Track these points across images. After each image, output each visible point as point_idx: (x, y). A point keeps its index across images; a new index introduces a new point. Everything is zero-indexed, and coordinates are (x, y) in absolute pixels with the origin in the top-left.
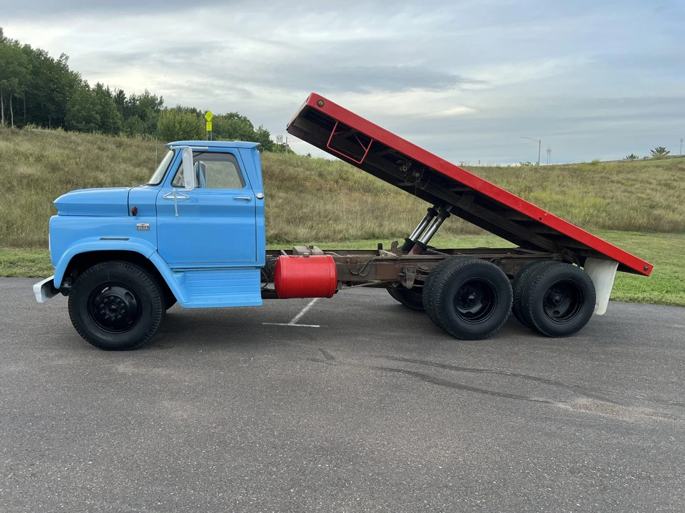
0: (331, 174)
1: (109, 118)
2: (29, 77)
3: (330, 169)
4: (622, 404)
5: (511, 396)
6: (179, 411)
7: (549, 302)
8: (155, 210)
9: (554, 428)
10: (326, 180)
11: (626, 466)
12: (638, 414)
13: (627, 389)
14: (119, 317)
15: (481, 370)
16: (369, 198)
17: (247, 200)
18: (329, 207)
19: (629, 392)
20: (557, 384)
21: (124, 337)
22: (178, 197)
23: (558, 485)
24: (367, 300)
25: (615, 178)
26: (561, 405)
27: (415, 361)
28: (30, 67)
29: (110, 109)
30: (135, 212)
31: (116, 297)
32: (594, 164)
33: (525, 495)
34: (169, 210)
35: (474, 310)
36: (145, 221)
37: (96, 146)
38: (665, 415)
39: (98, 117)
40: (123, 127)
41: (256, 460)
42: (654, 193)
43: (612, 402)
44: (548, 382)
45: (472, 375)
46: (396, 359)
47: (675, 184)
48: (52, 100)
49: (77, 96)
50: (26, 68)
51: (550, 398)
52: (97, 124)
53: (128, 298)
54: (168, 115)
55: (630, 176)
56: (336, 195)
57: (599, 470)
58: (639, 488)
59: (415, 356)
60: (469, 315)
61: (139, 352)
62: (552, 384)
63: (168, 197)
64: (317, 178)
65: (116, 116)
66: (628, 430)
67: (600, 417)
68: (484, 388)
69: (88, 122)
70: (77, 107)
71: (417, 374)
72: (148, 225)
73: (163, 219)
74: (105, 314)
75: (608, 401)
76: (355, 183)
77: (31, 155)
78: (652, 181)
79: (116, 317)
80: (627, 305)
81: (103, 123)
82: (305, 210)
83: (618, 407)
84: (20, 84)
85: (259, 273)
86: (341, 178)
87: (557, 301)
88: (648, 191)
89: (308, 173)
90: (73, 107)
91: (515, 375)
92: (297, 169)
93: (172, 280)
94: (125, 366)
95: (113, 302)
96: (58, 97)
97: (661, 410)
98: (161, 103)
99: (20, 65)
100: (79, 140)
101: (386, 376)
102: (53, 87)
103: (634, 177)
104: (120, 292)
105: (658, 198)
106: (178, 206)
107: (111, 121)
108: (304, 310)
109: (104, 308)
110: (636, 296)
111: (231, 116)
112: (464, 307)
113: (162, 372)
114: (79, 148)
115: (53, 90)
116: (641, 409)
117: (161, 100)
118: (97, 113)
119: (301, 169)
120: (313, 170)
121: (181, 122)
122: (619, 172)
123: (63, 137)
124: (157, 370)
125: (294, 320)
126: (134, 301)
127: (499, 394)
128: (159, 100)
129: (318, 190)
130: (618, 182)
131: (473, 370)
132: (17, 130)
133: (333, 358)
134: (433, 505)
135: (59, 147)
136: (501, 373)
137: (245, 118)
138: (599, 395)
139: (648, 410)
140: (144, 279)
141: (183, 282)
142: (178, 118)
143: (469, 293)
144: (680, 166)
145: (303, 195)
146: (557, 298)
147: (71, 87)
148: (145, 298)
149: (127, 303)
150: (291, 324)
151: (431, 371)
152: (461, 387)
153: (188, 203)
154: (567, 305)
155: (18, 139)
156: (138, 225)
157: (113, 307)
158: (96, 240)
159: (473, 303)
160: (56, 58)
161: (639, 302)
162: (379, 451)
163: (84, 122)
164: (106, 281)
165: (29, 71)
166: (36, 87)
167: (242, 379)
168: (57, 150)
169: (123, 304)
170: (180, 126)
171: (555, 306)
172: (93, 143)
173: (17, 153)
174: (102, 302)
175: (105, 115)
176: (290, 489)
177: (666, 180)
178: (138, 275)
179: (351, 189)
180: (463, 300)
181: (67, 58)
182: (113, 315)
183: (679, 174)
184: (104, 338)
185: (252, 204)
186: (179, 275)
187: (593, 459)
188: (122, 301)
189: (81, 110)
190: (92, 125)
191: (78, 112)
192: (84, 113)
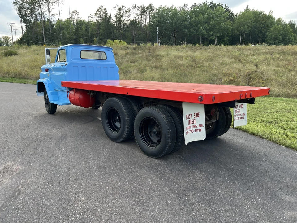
1: (287, 36)
2: (253, 24)
17: (63, 66)
28: (254, 19)
29: (288, 32)
36: (49, 73)
39: (281, 37)
48: (261, 32)
49: (272, 29)
52: (280, 40)
69: (275, 40)
81: (283, 39)
84: (248, 27)
90: (270, 34)
96: (264, 30)
99: (250, 19)
102: (262, 26)
107: (288, 38)
115: (262, 28)
118: (280, 35)
160: (267, 14)
163: (273, 40)
165: (253, 21)
166: (256, 28)
175: (285, 35)
181: (272, 12)
189: (273, 34)
190: (277, 41)
191: (271, 36)
192: (274, 36)
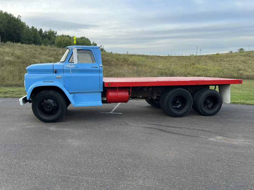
0: (121, 59)
2: (7, 24)
3: (120, 57)
4: (233, 138)
5: (193, 136)
6: (75, 143)
7: (206, 103)
8: (63, 71)
9: (210, 147)
10: (119, 61)
11: (236, 159)
12: (240, 141)
13: (234, 133)
14: (50, 110)
15: (182, 128)
16: (135, 68)
17: (96, 67)
18: (121, 71)
19: (235, 134)
20: (209, 132)
21: (52, 118)
22: (71, 66)
23: (213, 166)
24: (137, 104)
25: (225, 60)
26: (211, 139)
27: (157, 125)
28: (7, 20)
29: (37, 36)
30: (56, 72)
31: (49, 103)
32: (217, 54)
33: (202, 169)
34: (68, 71)
35: (178, 107)
36: (59, 75)
37: (33, 49)
38: (249, 142)
39: (33, 39)
40: (42, 42)
41: (105, 159)
42: (240, 65)
43: (230, 138)
44: (206, 131)
45: (178, 129)
46: (151, 124)
47: (247, 61)
48: (15, 32)
49: (25, 31)
50: (5, 21)
51: (207, 137)
52: (32, 42)
53: (54, 103)
54: (59, 38)
55: (231, 59)
56: (123, 67)
57: (227, 160)
58: (242, 166)
59: (157, 123)
60: (176, 108)
61: (57, 123)
62: (208, 132)
63: (68, 66)
64: (116, 61)
65: (40, 38)
66: (236, 147)
67: (226, 142)
68: (184, 134)
69: (29, 41)
70: (25, 35)
71: (159, 129)
72: (61, 76)
73: (66, 75)
74: (45, 109)
75: (228, 137)
76: (130, 62)
77: (10, 53)
78: (239, 60)
79: (49, 110)
80: (232, 105)
81: (35, 41)
82: (112, 72)
83: (232, 139)
84: (3, 26)
85: (101, 94)
86: (125, 60)
87: (208, 103)
88: (237, 64)
89: (112, 59)
90: (23, 35)
91: (194, 129)
92: (108, 57)
93: (70, 97)
94: (53, 128)
95: (48, 105)
96: (18, 31)
97: (247, 140)
98: (56, 33)
99: (3, 19)
100: (27, 47)
101: (148, 130)
103: (232, 59)
104: (50, 101)
105: (241, 67)
106: (71, 69)
107: (38, 40)
108: (115, 108)
109: (45, 107)
110: (235, 102)
111: (82, 38)
112: (174, 106)
113: (67, 130)
114: (27, 50)
115: (16, 29)
116: (240, 140)
117: (56, 32)
118: (32, 37)
119: (110, 57)
120: (114, 58)
121: (64, 40)
122: (227, 58)
123: (21, 46)
124: (65, 129)
125: (112, 111)
126: (56, 105)
127: (189, 136)
128: (55, 32)
129: (116, 65)
130: (226, 61)
131: (179, 128)
132: (4, 44)
133: (128, 124)
134: (170, 173)
135: (20, 50)
136: (189, 128)
137: (88, 39)
138: (225, 135)
139: (243, 140)
140: (60, 97)
141: (74, 97)
142: (63, 39)
143: (177, 101)
144: (249, 55)
145: (111, 67)
146: (208, 102)
147: (23, 27)
148: (60, 104)
149: (53, 105)
150: (111, 113)
151: (164, 128)
152: (175, 133)
153: (75, 68)
154: (212, 104)
155: (4, 47)
156: (57, 76)
157: (48, 107)
158: (42, 82)
159: (178, 104)
160: (17, 17)
161: (236, 104)
162: (148, 155)
163: (27, 41)
164: (46, 97)
166: (9, 28)
167: (96, 132)
168: (19, 51)
169: (52, 106)
170: (64, 42)
171: (207, 105)
172: (32, 48)
173: (4, 52)
174: (44, 105)
175: (35, 37)
176: (118, 168)
177: (244, 60)
178: (58, 95)
179: (129, 65)
180: (174, 103)
181: (20, 17)
182: (48, 109)
183: (248, 58)
184: (45, 118)
185: (98, 69)
186: (72, 95)
187: (225, 157)
188: (52, 105)
189: (26, 36)
191: (25, 37)
192: (27, 37)
